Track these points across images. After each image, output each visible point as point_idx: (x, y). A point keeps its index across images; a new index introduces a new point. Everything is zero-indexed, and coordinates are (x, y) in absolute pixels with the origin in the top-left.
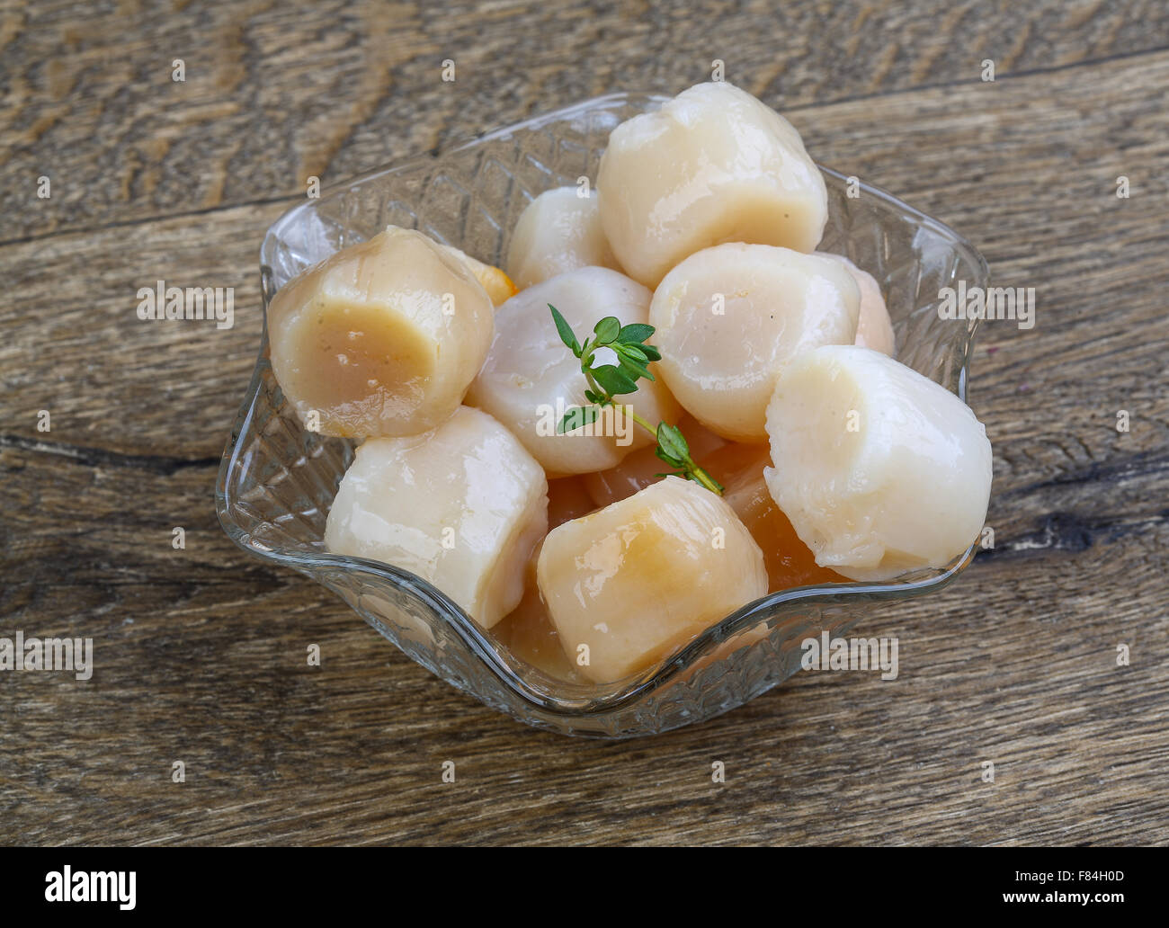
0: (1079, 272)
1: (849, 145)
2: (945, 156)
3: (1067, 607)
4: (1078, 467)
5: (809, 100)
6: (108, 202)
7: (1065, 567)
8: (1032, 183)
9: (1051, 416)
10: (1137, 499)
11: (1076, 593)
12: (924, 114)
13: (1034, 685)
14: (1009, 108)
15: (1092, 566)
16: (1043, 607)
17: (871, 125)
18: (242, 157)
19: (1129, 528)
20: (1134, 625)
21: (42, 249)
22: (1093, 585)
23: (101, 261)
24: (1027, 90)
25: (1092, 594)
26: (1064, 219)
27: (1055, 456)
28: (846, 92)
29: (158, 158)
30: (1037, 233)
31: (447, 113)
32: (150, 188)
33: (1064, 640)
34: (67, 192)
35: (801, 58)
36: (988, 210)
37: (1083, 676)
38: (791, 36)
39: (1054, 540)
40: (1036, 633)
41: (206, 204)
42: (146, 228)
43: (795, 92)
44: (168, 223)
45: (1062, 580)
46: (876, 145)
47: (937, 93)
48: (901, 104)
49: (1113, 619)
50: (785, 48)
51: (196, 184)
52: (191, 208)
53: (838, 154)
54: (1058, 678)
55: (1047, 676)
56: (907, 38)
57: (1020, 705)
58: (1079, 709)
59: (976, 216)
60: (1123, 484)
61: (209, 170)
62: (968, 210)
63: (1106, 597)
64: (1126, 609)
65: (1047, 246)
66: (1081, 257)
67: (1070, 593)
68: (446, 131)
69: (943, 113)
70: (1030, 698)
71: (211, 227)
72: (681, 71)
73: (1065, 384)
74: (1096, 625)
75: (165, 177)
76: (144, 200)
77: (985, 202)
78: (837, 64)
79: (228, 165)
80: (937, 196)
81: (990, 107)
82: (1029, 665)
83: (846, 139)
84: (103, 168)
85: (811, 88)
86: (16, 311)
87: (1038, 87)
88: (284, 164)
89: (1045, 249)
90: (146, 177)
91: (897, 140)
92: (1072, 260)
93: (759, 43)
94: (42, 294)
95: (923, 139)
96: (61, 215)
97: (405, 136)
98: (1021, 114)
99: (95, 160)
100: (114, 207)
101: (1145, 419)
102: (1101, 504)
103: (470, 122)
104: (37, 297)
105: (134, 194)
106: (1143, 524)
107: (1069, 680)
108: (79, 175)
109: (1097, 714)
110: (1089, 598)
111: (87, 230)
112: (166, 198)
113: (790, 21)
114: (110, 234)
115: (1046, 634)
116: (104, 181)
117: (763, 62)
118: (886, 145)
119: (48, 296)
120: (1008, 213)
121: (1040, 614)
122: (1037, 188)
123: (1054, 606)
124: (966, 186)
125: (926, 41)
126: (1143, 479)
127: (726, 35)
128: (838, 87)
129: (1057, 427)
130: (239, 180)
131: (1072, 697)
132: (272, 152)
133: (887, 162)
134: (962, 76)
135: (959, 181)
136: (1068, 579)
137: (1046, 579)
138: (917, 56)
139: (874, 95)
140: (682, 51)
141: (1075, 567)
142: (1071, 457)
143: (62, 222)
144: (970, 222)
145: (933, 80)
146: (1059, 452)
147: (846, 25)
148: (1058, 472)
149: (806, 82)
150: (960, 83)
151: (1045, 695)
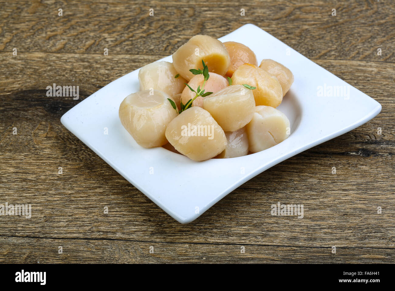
0: (386, 103)
1: (339, 69)
2: (362, 74)
3: (359, 167)
4: (372, 140)
5: (333, 58)
6: (159, 50)
7: (362, 160)
8: (382, 84)
9: (369, 130)
10: (384, 149)
11: (362, 165)
12: (360, 65)
13: (345, 181)
14: (381, 68)
15: (368, 160)
17: (346, 66)
19: (380, 155)
20: (374, 174)
21: (141, 56)
22: (367, 164)
24: (387, 65)
25: (366, 166)
26: (386, 92)
27: (367, 137)
29: (174, 44)
30: (379, 93)
32: (170, 49)
33: (356, 174)
34: (150, 47)
35: (334, 50)
36: (368, 87)
37: (358, 181)
38: (333, 45)
39: (361, 154)
40: (349, 171)
43: (330, 56)
45: (360, 162)
46: (346, 70)
47: (365, 62)
48: (355, 63)
49: (370, 172)
50: (331, 47)
53: (336, 70)
55: (349, 180)
56: (361, 50)
57: (340, 184)
58: (354, 187)
59: (365, 88)
60: (382, 146)
62: (363, 86)
63: (369, 167)
64: (373, 170)
65: (381, 96)
66: (388, 100)
69: (365, 66)
70: (343, 183)
72: (304, 48)
73: (375, 124)
74: (365, 172)
76: (168, 51)
77: (369, 85)
78: (342, 52)
80: (357, 82)
81: (377, 67)
82: (345, 177)
83: (339, 67)
84: (160, 44)
85: (334, 56)
86: (130, 67)
87: (390, 65)
89: (380, 97)
91: (352, 69)
92: (386, 100)
93: (325, 45)
94: (137, 65)
95: (358, 70)
96: (147, 51)
98: (384, 70)
99: (159, 42)
100: (160, 51)
101: (392, 134)
102: (375, 149)
104: (136, 65)
105: (166, 50)
106: (384, 154)
107: (354, 181)
108: (154, 44)
109: (359, 189)
111: (152, 55)
113: (334, 43)
115: (352, 172)
116: (160, 46)
117: (324, 49)
118: (348, 70)
119: (139, 66)
120: (374, 88)
121: (352, 167)
122: (382, 85)
123: (356, 167)
124: (365, 81)
125: (366, 52)
126: (387, 146)
127: (317, 43)
128: (341, 57)
129: (369, 132)
131: (354, 185)
133: (347, 73)
134: (372, 60)
135: (364, 80)
137: (356, 161)
138: (362, 54)
139: (349, 60)
140: (306, 44)
141: (364, 160)
142: (371, 138)
143: (147, 52)
144: (364, 89)
145: (365, 59)
146: (369, 137)
147: (347, 45)
148: (366, 141)
149: (333, 55)
150: (371, 61)
151: (347, 183)
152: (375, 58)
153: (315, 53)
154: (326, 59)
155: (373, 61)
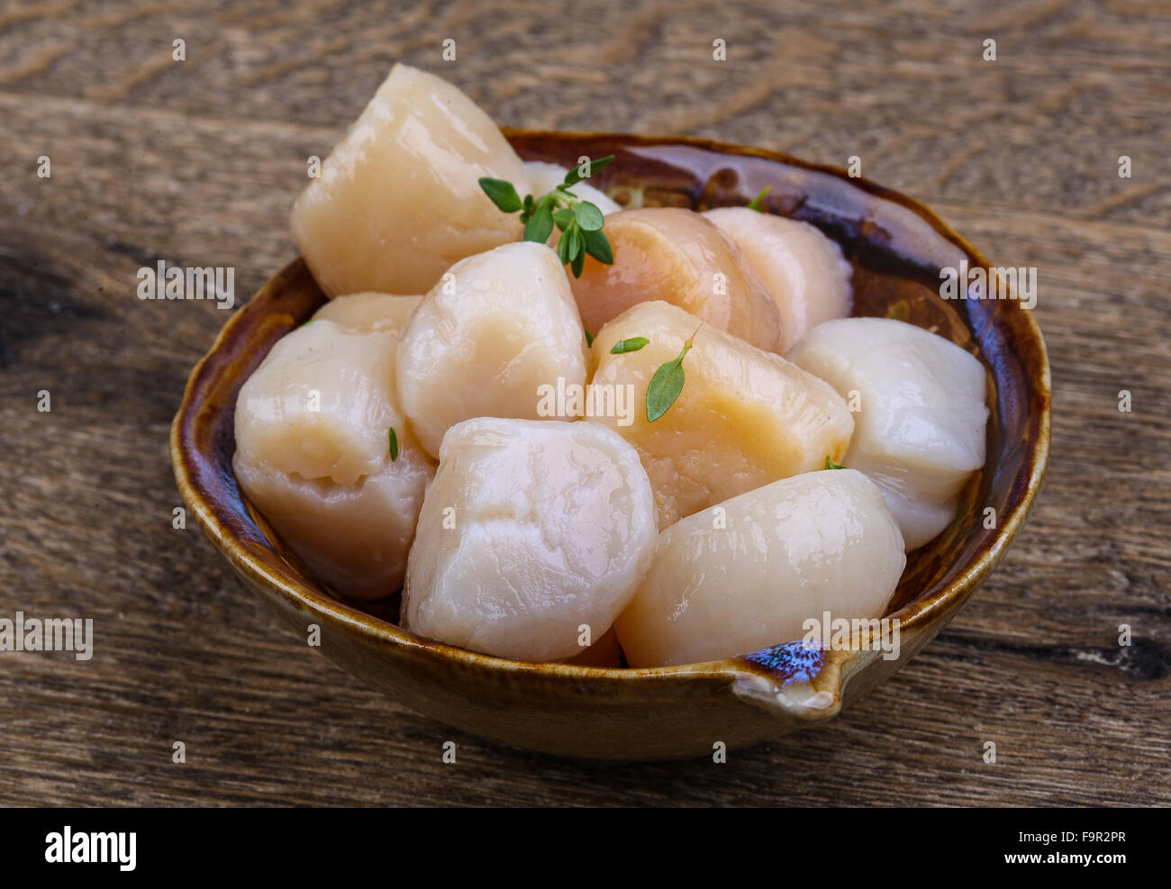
3: (1092, 723)
7: (1118, 688)
11: (1112, 714)
13: (1004, 779)
15: (1146, 694)
16: (1067, 715)
20: (1149, 761)
22: (1134, 713)
25: (1127, 720)
33: (1065, 750)
37: (1062, 788)
39: (1124, 661)
40: (1040, 735)
45: (1104, 698)
49: (1133, 749)
54: (1033, 781)
55: (1022, 775)
57: (975, 792)
63: (1141, 727)
64: (1154, 744)
67: (1103, 712)
70: (991, 790)
74: (1110, 748)
82: (1011, 760)
107: (1042, 786)
110: (1122, 723)
115: (1052, 739)
121: (1058, 720)
123: (1081, 718)
136: (1110, 700)
137: (1090, 692)
141: (1127, 692)
151: (1007, 791)
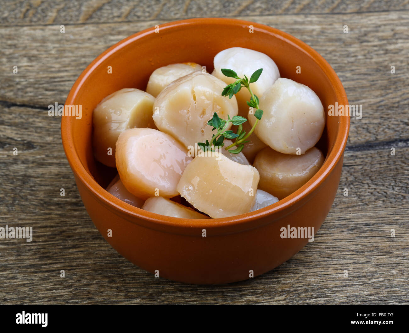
6: (16, 18)
12: (296, 23)
14: (326, 25)
18: (63, 10)
23: (7, 37)
24: (334, 20)
28: (271, 12)
29: (36, 6)
31: (135, 3)
32: (31, 15)
34: (3, 13)
41: (47, 23)
42: (25, 28)
43: (254, 10)
44: (33, 27)
47: (302, 16)
48: (289, 19)
51: (46, 16)
52: (43, 23)
61: (51, 12)
68: (134, 9)
69: (302, 23)
71: (47, 30)
75: (37, 12)
76: (27, 19)
79: (58, 11)
81: (320, 23)
84: (18, 7)
85: (260, 10)
88: (77, 13)
90: (31, 12)
97: (119, 9)
98: (329, 27)
99: (15, 4)
100: (17, 20)
103: (142, 7)
105: (25, 16)
108: (9, 9)
111: (6, 27)
112: (35, 19)
114: (13, 29)
116: (17, 11)
128: (269, 10)
130: (60, 17)
132: (74, 9)
134: (313, 12)
139: (281, 14)
145: (303, 12)
149: (259, 7)
150: (311, 14)
152: (317, 9)
153: (233, 6)
154: (248, 15)
155: (314, 14)
